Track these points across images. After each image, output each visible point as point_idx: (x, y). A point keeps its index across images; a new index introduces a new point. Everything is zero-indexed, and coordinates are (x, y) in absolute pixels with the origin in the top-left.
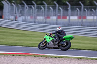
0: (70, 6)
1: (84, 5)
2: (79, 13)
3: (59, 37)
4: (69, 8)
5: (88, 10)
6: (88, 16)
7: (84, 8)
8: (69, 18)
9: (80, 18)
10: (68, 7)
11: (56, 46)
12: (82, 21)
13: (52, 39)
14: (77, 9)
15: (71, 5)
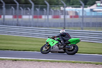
0: (4, 4)
1: (19, 4)
2: (14, 11)
3: (65, 41)
4: (4, 6)
5: (23, 9)
6: (23, 15)
7: (20, 6)
8: (4, 17)
9: (15, 17)
10: (2, 5)
11: (62, 50)
12: (18, 20)
13: (56, 42)
14: (12, 7)
15: (6, 3)
